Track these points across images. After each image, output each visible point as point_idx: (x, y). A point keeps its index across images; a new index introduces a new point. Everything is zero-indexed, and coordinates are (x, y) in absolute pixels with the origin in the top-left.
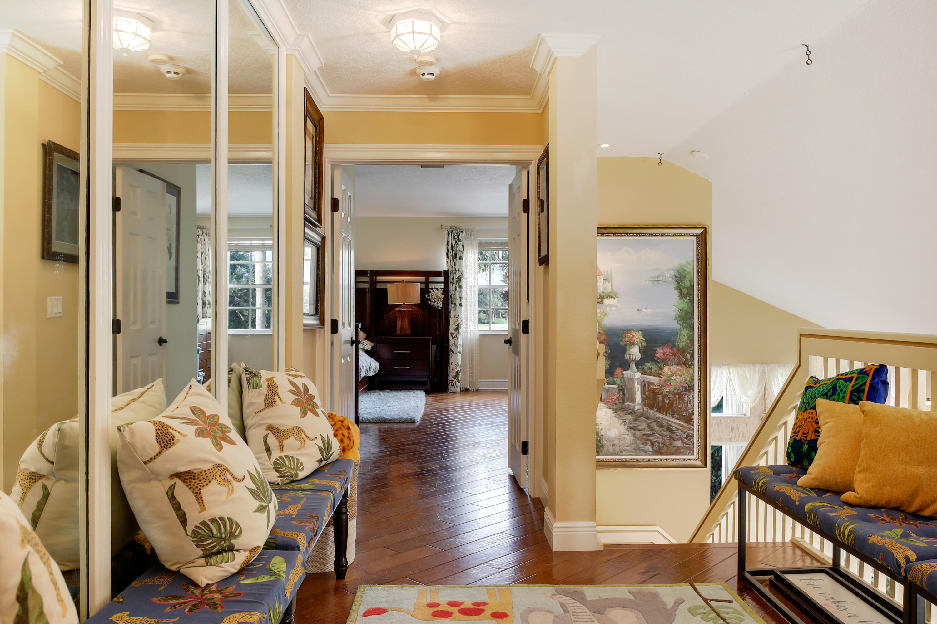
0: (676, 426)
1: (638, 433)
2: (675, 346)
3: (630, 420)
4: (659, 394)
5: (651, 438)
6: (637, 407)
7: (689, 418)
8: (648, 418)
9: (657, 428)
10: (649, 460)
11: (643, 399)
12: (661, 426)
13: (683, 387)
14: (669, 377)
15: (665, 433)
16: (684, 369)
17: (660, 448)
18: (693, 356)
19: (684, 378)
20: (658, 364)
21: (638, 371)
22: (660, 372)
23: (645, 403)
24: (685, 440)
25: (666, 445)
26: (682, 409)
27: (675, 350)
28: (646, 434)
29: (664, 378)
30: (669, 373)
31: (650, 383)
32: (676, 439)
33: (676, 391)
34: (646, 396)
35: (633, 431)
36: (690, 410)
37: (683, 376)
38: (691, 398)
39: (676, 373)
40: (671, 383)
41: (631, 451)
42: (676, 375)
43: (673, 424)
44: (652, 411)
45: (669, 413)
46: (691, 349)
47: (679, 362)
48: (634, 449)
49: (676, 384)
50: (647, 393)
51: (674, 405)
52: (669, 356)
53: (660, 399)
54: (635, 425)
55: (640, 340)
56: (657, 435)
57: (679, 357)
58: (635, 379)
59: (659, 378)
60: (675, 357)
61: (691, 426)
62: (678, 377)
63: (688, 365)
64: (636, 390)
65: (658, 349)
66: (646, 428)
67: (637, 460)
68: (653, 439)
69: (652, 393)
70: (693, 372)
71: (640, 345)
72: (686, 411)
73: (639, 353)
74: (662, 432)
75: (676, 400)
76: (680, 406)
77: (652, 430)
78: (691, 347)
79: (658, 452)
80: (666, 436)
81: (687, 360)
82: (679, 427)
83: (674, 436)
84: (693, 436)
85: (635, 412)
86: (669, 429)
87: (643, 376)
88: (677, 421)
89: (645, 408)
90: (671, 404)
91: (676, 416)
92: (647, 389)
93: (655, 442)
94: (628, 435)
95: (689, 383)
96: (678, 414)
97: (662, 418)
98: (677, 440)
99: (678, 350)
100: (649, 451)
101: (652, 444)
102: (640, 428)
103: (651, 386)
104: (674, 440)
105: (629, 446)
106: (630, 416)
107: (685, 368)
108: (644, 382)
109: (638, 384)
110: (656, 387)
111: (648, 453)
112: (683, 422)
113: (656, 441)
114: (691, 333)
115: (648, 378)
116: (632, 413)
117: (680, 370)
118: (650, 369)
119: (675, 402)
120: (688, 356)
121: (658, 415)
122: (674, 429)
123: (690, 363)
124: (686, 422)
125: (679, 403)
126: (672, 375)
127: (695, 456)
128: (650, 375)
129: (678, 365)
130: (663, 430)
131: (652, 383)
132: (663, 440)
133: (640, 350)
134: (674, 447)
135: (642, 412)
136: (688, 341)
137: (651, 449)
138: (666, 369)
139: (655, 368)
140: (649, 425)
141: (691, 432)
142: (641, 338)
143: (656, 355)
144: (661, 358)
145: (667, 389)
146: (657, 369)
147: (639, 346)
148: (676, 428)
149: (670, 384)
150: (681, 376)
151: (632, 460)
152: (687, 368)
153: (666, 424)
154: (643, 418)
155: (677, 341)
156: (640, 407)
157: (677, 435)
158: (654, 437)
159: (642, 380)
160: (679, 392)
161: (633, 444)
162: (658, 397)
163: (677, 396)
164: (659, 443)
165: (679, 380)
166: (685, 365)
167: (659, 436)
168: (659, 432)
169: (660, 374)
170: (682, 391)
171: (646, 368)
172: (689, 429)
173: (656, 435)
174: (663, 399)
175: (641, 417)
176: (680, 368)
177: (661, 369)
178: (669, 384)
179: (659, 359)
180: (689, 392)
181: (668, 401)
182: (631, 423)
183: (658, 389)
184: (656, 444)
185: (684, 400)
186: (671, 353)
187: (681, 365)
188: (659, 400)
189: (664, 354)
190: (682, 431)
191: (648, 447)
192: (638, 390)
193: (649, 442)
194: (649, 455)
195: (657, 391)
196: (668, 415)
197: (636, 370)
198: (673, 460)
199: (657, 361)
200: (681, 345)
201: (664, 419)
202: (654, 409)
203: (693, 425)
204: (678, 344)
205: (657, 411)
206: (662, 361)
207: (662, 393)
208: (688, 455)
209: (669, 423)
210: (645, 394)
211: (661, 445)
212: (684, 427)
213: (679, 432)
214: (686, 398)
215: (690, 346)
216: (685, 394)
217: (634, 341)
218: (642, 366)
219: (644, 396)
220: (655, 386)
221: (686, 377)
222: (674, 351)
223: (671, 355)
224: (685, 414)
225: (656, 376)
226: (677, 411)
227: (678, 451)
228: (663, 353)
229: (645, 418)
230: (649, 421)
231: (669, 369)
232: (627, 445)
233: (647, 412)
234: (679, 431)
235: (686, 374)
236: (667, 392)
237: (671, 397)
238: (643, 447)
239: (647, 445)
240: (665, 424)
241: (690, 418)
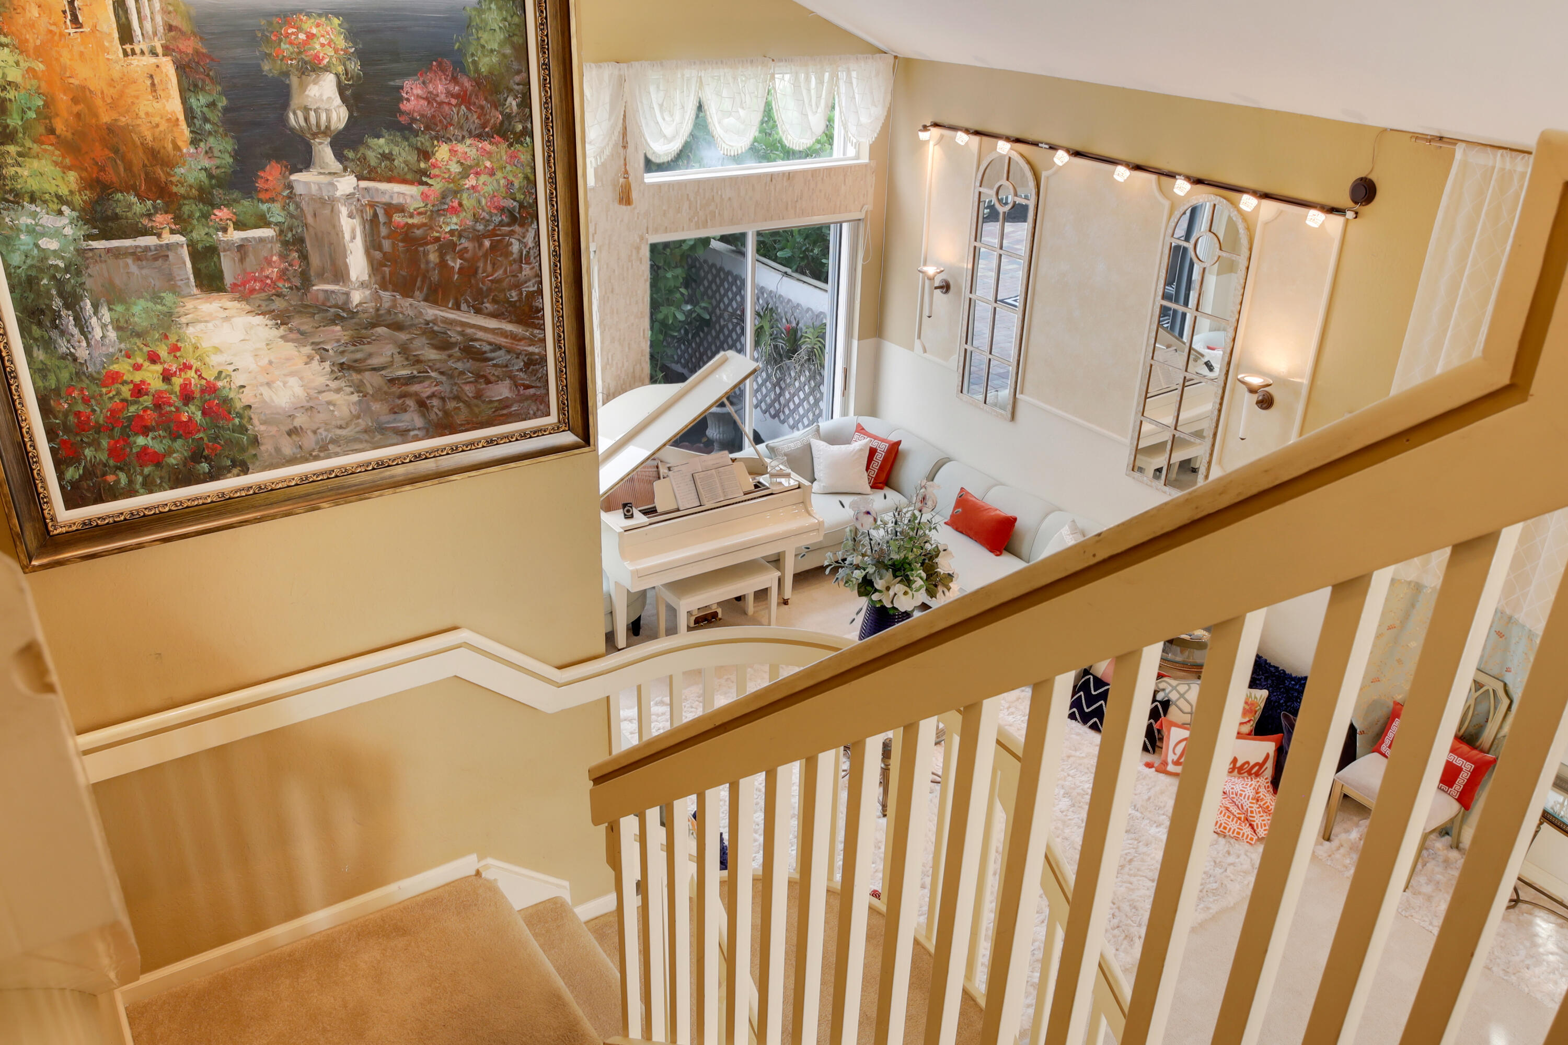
0: (490, 337)
1: (372, 380)
2: (464, 71)
3: (338, 341)
4: (427, 244)
5: (415, 388)
6: (357, 297)
7: (527, 309)
8: (397, 326)
9: (432, 355)
10: (418, 457)
11: (375, 267)
12: (444, 345)
13: (502, 210)
14: (453, 181)
15: (460, 366)
16: (501, 150)
17: (446, 413)
18: (526, 102)
19: (502, 182)
20: (413, 140)
21: (345, 169)
22: (422, 165)
23: (384, 278)
24: (521, 374)
25: (465, 402)
26: (505, 284)
27: (467, 84)
28: (398, 379)
29: (438, 185)
30: (455, 168)
31: (391, 209)
32: (493, 379)
33: (480, 227)
34: (385, 254)
35: (355, 377)
36: (530, 283)
37: (499, 175)
38: (531, 244)
39: (478, 165)
40: (465, 202)
41: (356, 440)
42: (477, 174)
43: (480, 334)
44: (410, 300)
45: (467, 301)
46: (517, 78)
47: (484, 126)
48: (366, 431)
49: (479, 202)
50: (387, 245)
51: (481, 275)
52: (446, 108)
53: (433, 257)
54: (359, 356)
55: (336, 51)
56: (433, 374)
57: (482, 108)
58: (338, 200)
59: (422, 188)
60: (469, 109)
61: (536, 331)
62: (483, 178)
63: (515, 133)
64: (347, 236)
65: (407, 84)
66: (398, 358)
67: (381, 464)
68: (424, 389)
69: (403, 241)
70: (529, 157)
71: (340, 69)
72: (517, 286)
73: (338, 101)
74: (450, 363)
75: (485, 256)
76: (499, 274)
77: (418, 361)
78: (519, 72)
79: (445, 426)
80: (462, 373)
81: (508, 117)
82: (502, 341)
83: (488, 370)
84: (544, 359)
85: (353, 314)
86: (470, 352)
87: (364, 184)
88: (492, 324)
89: (386, 295)
90: (469, 272)
91: (489, 306)
92: (384, 231)
93: (429, 397)
94: (338, 390)
95: (520, 196)
96: (495, 301)
97: (446, 321)
98: (499, 379)
99: (478, 82)
100: (413, 430)
101: (422, 405)
102: (375, 361)
103: (398, 218)
104: (488, 382)
105: (347, 425)
106: (338, 328)
107: (504, 145)
108: (372, 205)
109: (351, 216)
110: (416, 220)
111: (412, 433)
112: (510, 322)
113: (433, 395)
114: (516, 20)
115: (384, 193)
116: (343, 317)
117: (489, 154)
118: (387, 157)
119: (481, 264)
120: (512, 103)
121: (431, 312)
122: (487, 348)
123: (519, 127)
124: (519, 322)
125: (494, 264)
126: (465, 175)
127: (553, 419)
128: (390, 180)
129: (480, 137)
130: (450, 356)
131: (401, 209)
132: (455, 388)
133: (341, 89)
134: (491, 402)
135: (378, 310)
136: (508, 51)
137: (419, 422)
138: (442, 152)
139: (404, 155)
140: (404, 350)
141: (537, 350)
142: (341, 42)
143: (401, 106)
144: (422, 116)
145: (453, 223)
146: (412, 157)
147: (337, 75)
148: (490, 344)
149: (460, 205)
150: (492, 173)
151: (365, 467)
152: (511, 145)
153: (459, 338)
154: (381, 330)
155: (472, 49)
156: (368, 292)
157: (495, 365)
158: (427, 383)
159: (364, 201)
160: (491, 228)
161: (358, 417)
162: (426, 254)
163: (487, 243)
164: (443, 399)
165: (489, 189)
166: (504, 137)
167: (443, 378)
168: (438, 365)
169: (424, 173)
170: (501, 224)
171: (372, 157)
172: (532, 341)
173: (430, 377)
174: (442, 256)
175: (374, 325)
176: (487, 145)
177: (425, 155)
178: (456, 204)
179: (414, 120)
180: (522, 225)
181: (459, 261)
182: (343, 352)
183: (424, 225)
184: (435, 402)
185: (508, 254)
186: (453, 96)
187: (489, 136)
188: (427, 262)
189: (430, 99)
190: (509, 351)
191: (412, 418)
192: (353, 238)
193: (411, 403)
194: (417, 439)
195: (418, 232)
196: (464, 306)
197: (336, 166)
198: (491, 442)
199: (409, 128)
200: (486, 63)
201: (452, 322)
202: (417, 293)
203: (542, 327)
204: (474, 62)
205: (426, 300)
206: (428, 128)
207: (437, 239)
208: (535, 416)
209: (469, 331)
210: (379, 248)
211: (451, 405)
212: (514, 337)
213: (501, 357)
214: (515, 247)
215: (516, 66)
216: (511, 233)
217: (316, 56)
218: (355, 150)
219: (378, 255)
220: (411, 216)
221: (511, 178)
222: (461, 86)
223: (454, 101)
224: (514, 295)
225: (411, 183)
226: (490, 290)
227: (505, 412)
228: (426, 99)
229: (388, 326)
230: (403, 336)
231: (453, 152)
232: (339, 423)
233: (394, 306)
234: (502, 352)
235: (509, 168)
236: (452, 232)
237: (466, 250)
238: (395, 421)
239: (406, 411)
240: (455, 337)
241: (531, 307)
